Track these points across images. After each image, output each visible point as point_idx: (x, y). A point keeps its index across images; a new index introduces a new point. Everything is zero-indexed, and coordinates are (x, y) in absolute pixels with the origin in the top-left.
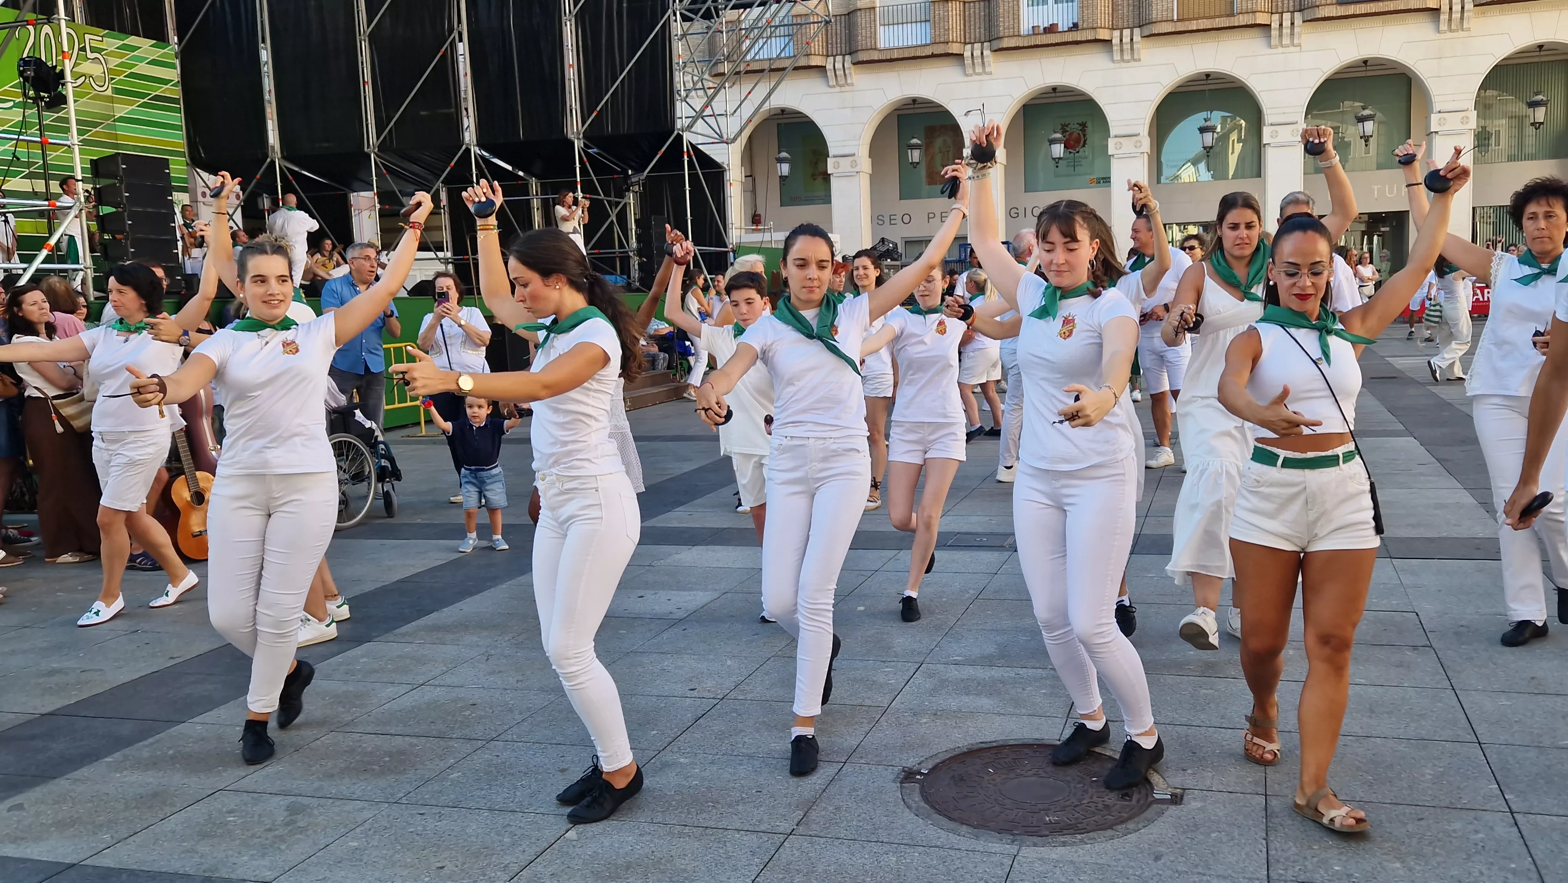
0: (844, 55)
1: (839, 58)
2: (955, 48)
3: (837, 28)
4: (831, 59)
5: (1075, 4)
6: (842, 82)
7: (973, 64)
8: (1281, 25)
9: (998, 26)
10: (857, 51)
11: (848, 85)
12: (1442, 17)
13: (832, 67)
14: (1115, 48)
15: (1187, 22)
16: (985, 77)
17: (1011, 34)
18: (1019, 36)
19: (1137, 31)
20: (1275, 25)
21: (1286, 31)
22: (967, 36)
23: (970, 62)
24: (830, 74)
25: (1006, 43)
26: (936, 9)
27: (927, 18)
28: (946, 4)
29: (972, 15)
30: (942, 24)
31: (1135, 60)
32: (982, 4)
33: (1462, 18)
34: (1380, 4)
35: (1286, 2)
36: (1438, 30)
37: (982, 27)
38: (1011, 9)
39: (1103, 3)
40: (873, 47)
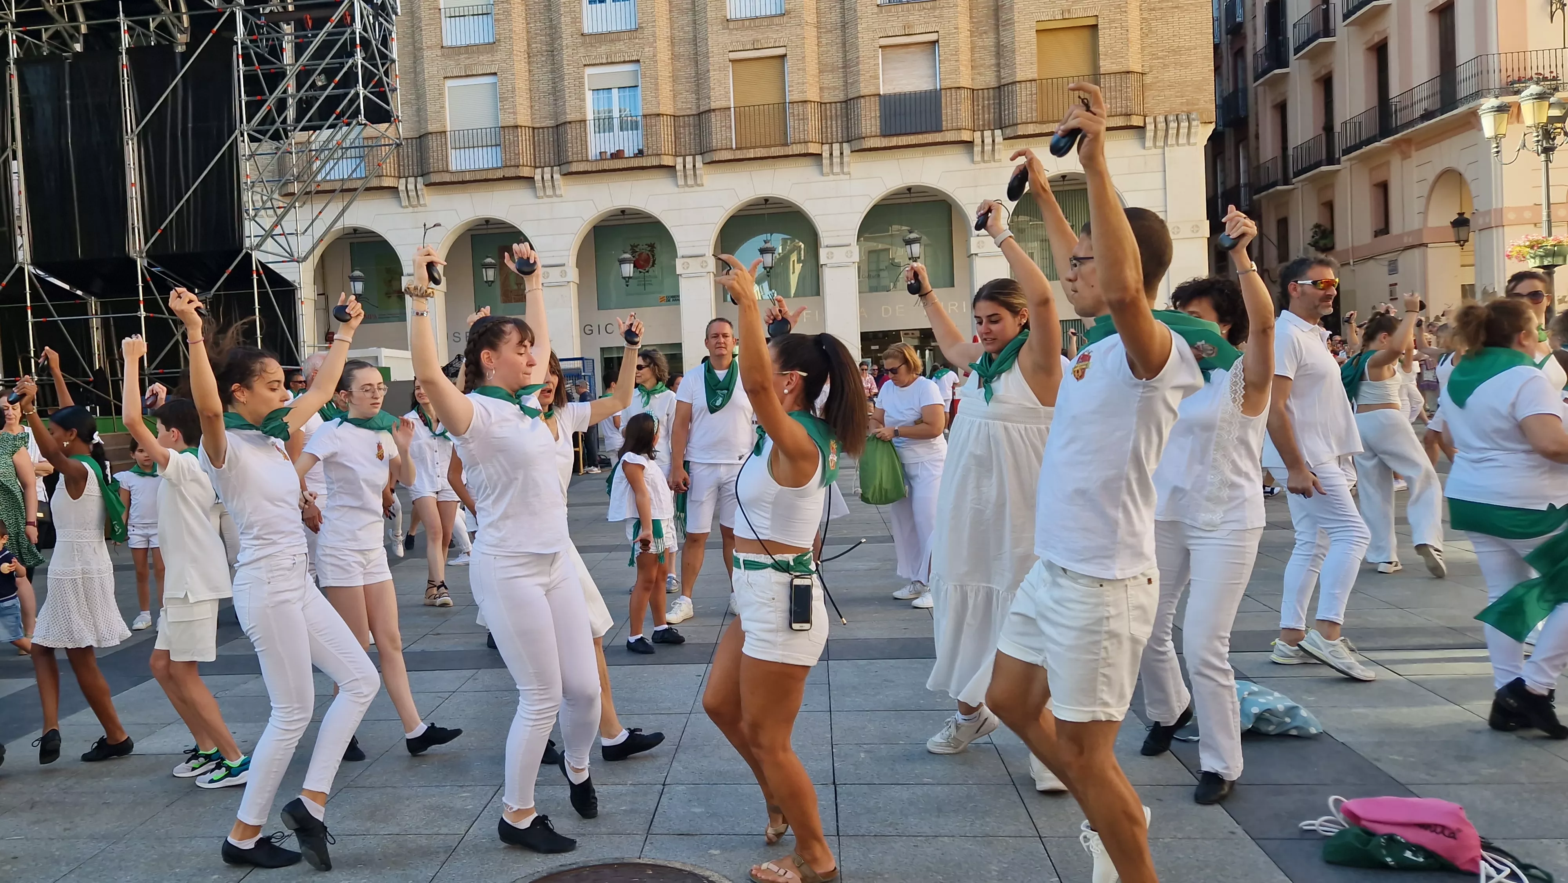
0: (416, 177)
1: (411, 180)
2: (526, 172)
3: (408, 150)
4: (403, 181)
5: (640, 131)
6: (415, 203)
7: (544, 187)
8: (831, 154)
9: (567, 151)
10: (428, 173)
11: (420, 205)
12: (975, 149)
13: (404, 188)
14: (678, 174)
15: (745, 151)
16: (555, 199)
17: (580, 159)
18: (587, 161)
19: (699, 158)
20: (826, 154)
21: (836, 160)
22: (537, 160)
23: (541, 185)
24: (403, 195)
25: (574, 168)
26: (506, 134)
27: (498, 143)
28: (515, 130)
29: (541, 140)
30: (512, 148)
31: (698, 185)
32: (551, 130)
33: (993, 150)
34: (920, 136)
35: (835, 133)
36: (973, 161)
37: (552, 152)
38: (578, 135)
39: (665, 132)
40: (445, 169)
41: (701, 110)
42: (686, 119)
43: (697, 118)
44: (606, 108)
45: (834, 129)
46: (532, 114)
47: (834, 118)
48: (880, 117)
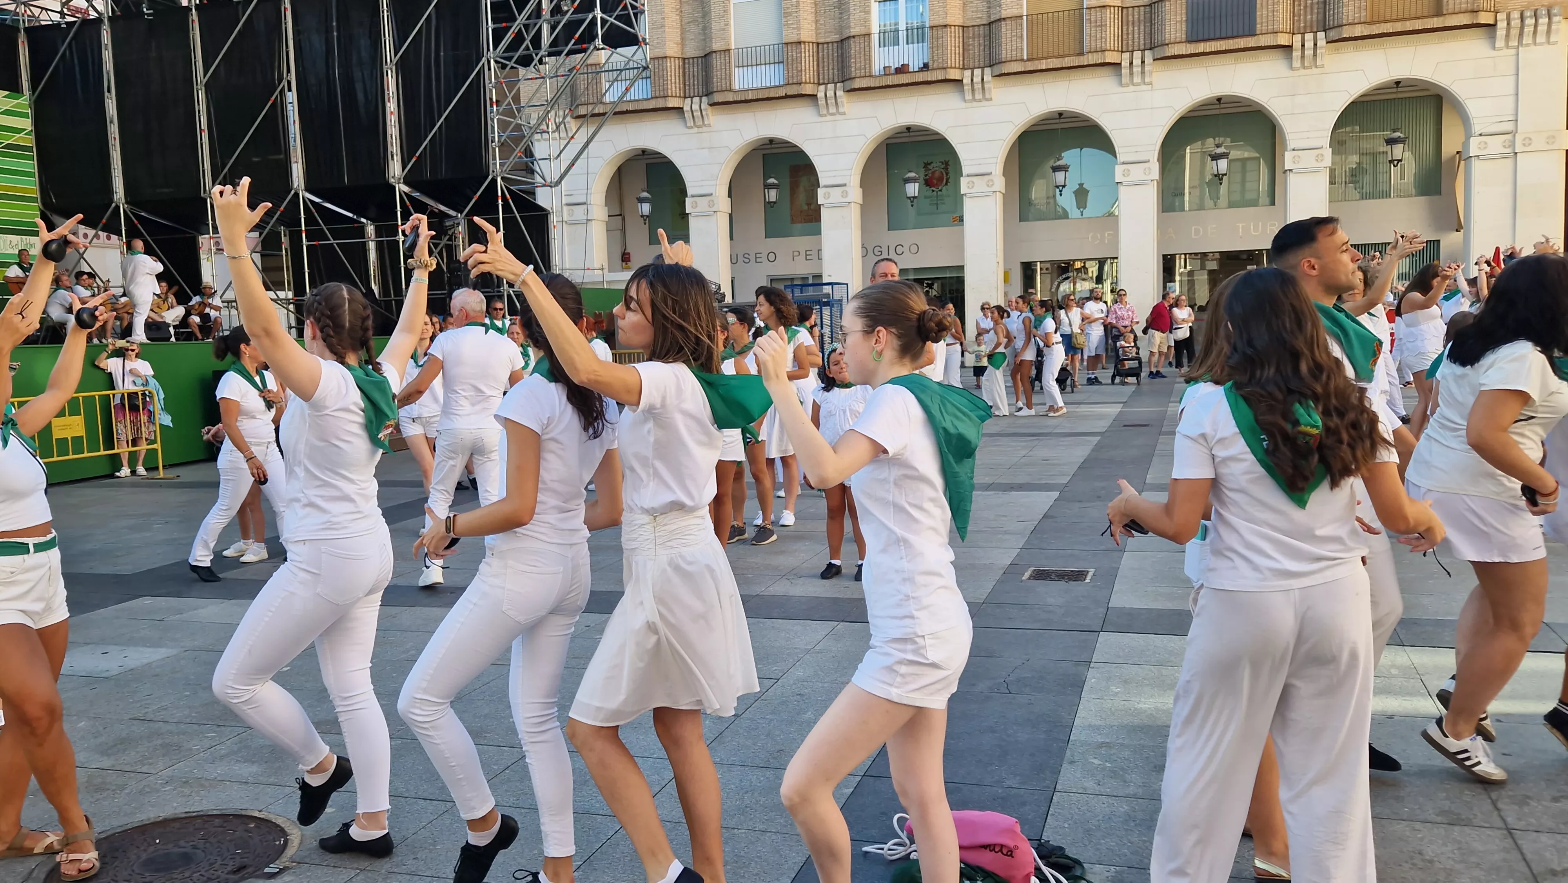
0: (701, 97)
1: (696, 100)
2: (808, 89)
3: (695, 70)
4: (688, 101)
5: (925, 44)
6: (700, 123)
7: (827, 104)
8: (1131, 63)
9: (850, 67)
10: (713, 93)
11: (706, 125)
12: (1294, 54)
13: (689, 108)
14: (966, 88)
15: (1037, 62)
16: (838, 117)
17: (863, 74)
18: (871, 76)
19: (988, 71)
20: (1125, 63)
21: (1137, 69)
22: (821, 77)
23: (824, 102)
24: (687, 115)
25: (858, 84)
26: (790, 51)
27: (781, 60)
28: (798, 46)
29: (826, 56)
30: (795, 65)
31: (987, 100)
32: (835, 45)
33: (1315, 55)
34: (1231, 41)
35: (1136, 40)
36: (1291, 68)
37: (836, 68)
38: (862, 50)
39: (952, 44)
40: (728, 88)
41: (992, 20)
42: (976, 29)
43: (987, 28)
44: (893, 22)
45: (1136, 36)
46: (817, 29)
47: (1136, 24)
48: (1187, 20)
